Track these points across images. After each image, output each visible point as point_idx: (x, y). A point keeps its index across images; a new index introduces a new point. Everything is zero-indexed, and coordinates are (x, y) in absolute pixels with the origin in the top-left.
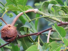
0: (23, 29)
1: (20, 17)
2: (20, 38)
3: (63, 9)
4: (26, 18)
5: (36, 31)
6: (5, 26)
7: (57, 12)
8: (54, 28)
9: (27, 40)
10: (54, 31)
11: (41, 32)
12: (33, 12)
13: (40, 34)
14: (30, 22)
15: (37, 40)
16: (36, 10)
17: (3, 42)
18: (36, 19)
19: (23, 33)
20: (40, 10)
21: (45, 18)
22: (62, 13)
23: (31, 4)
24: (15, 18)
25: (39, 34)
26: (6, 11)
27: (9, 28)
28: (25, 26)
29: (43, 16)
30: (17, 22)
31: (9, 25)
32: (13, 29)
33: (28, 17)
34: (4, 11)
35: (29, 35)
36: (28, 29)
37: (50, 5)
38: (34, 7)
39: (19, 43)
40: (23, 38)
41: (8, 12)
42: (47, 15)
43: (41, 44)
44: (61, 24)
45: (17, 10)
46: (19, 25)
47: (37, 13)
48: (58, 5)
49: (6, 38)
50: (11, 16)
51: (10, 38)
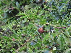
0: (45, 29)
1: (44, 26)
2: (44, 32)
3: (57, 23)
4: (46, 26)
5: (49, 30)
6: (39, 28)
7: (55, 24)
8: (54, 29)
9: (46, 33)
10: (54, 30)
15: (49, 33)
16: (49, 24)
17: (39, 33)
18: (49, 26)
19: (45, 31)
22: (57, 24)
23: (47, 22)
24: (42, 26)
28: (45, 28)
30: (43, 27)
32: (42, 29)
35: (47, 31)
37: (53, 22)
38: (48, 23)
39: (44, 33)
41: (41, 24)
42: (52, 25)
43: (50, 34)
44: (56, 28)
45: (43, 24)
46: (44, 28)
48: (55, 22)
49: (39, 32)
51: (41, 32)
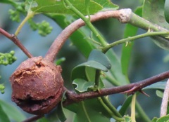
0: (81, 74)
2: (71, 102)
4: (94, 38)
6: (23, 63)
11: (140, 83)
12: (117, 18)
13: (139, 90)
14: (105, 51)
16: (126, 13)
19: (81, 87)
20: (139, 13)
21: (154, 37)
25: (135, 91)
26: (30, 13)
27: (38, 70)
29: (150, 32)
31: (36, 59)
32: (49, 72)
33: (98, 34)
34: (23, 13)
35: (103, 94)
36: (98, 72)
40: (83, 102)
41: (35, 18)
45: (65, 11)
47: (129, 22)
49: (26, 103)
50: (44, 29)
51: (39, 102)
